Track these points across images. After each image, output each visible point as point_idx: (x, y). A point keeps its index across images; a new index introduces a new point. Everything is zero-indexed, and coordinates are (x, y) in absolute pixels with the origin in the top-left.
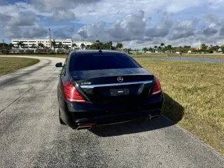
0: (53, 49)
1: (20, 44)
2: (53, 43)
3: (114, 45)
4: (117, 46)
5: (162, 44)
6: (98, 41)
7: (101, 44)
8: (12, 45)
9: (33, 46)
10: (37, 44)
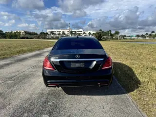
0: (71, 36)
1: (52, 32)
2: (71, 32)
4: (115, 34)
5: (153, 32)
6: (101, 30)
7: (103, 32)
8: (47, 33)
9: (59, 34)
10: (61, 32)
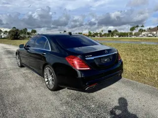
3: (29, 31)
5: (65, 31)
6: (15, 28)
7: (18, 30)
